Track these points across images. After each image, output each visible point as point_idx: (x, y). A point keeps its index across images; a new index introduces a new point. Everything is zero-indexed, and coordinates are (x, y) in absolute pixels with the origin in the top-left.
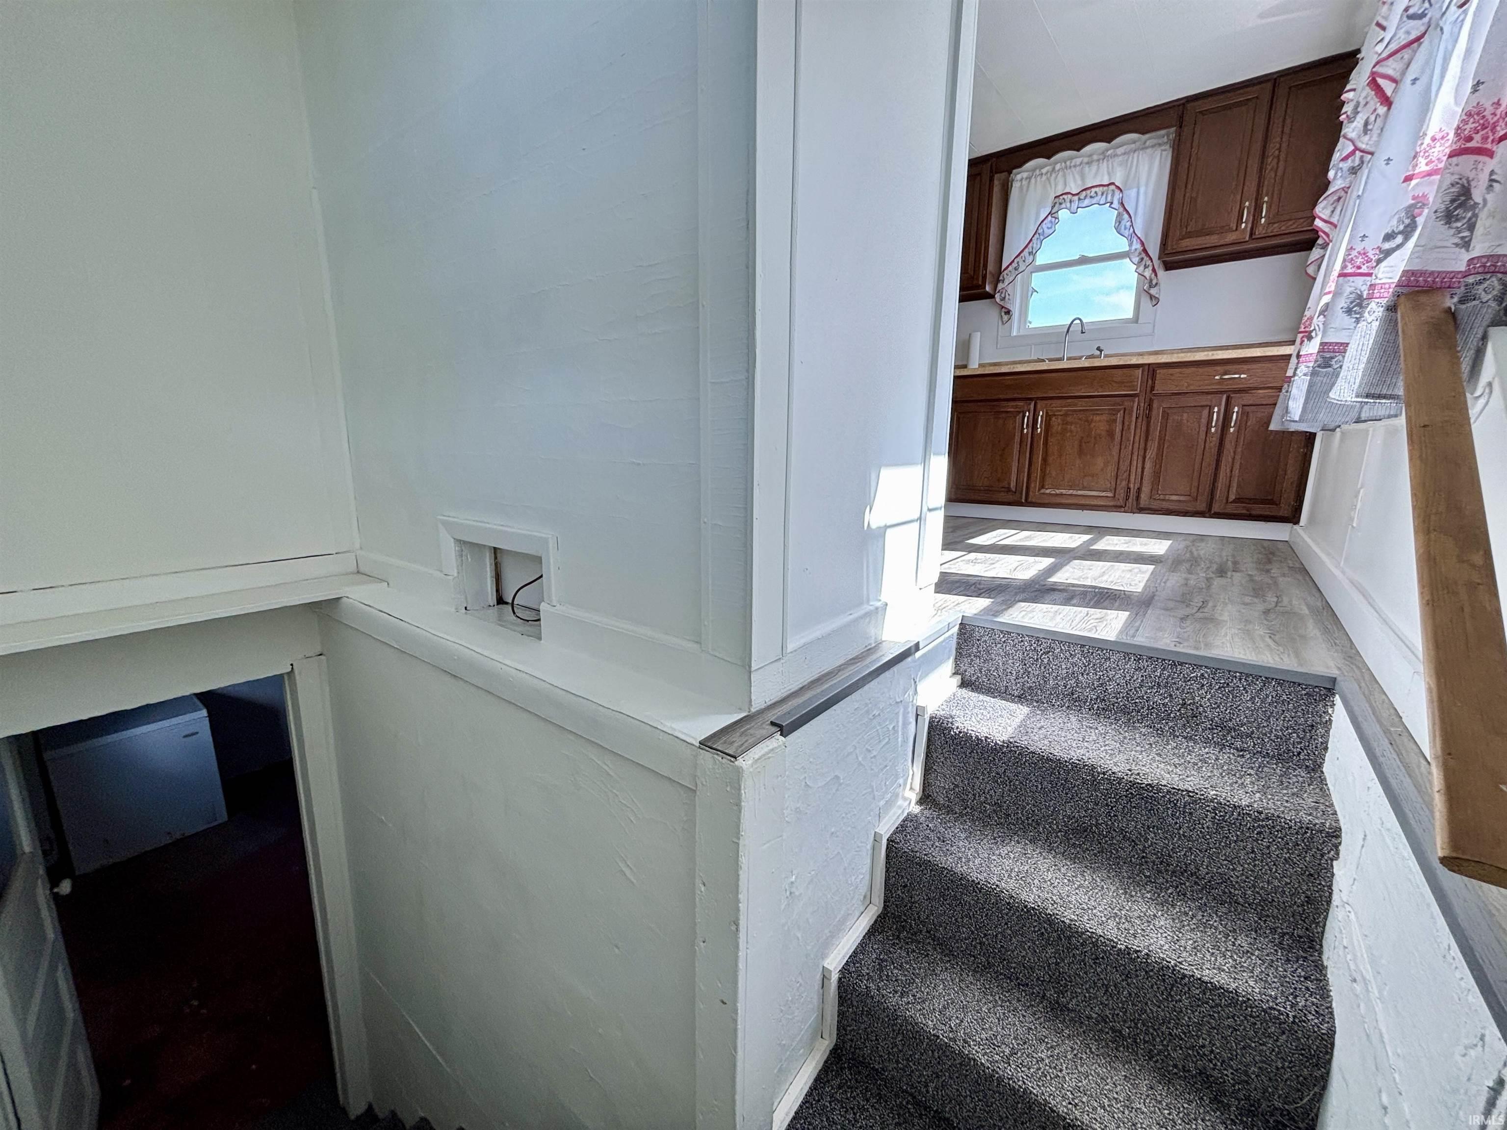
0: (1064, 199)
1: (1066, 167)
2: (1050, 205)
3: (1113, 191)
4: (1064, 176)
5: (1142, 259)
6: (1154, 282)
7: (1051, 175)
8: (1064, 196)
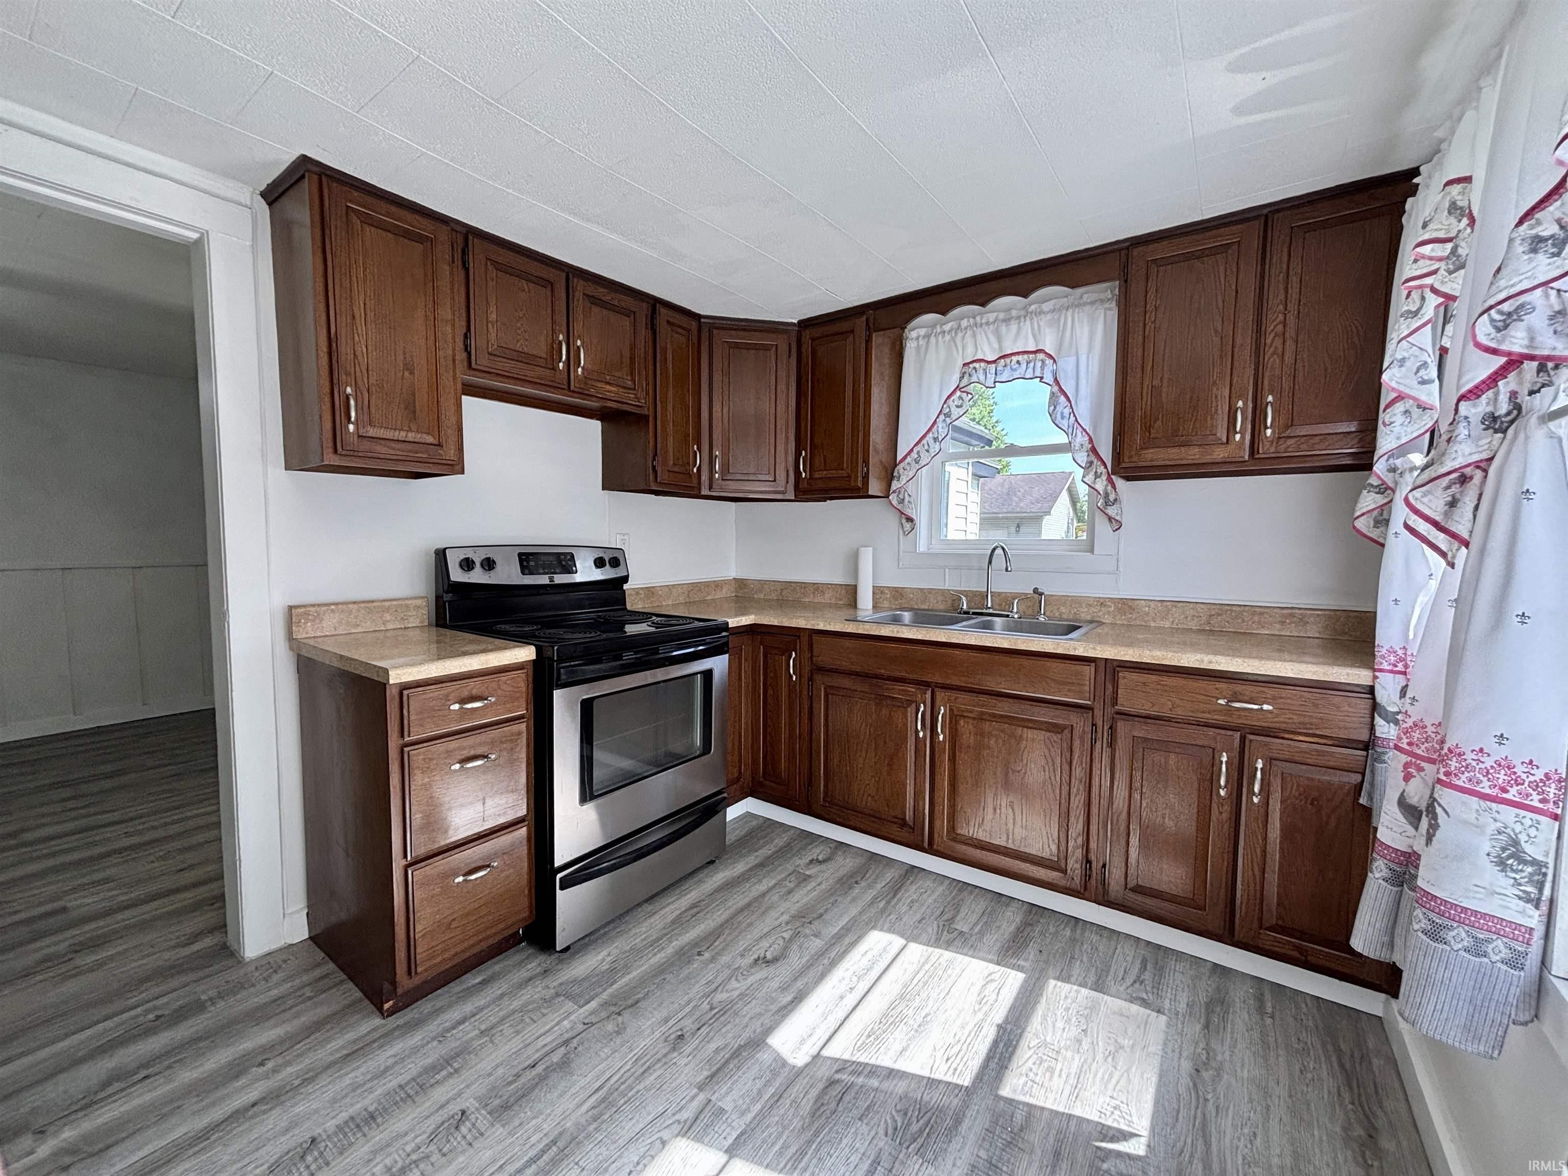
0: (975, 368)
1: (976, 325)
2: (957, 376)
3: (1043, 361)
4: (974, 336)
5: (1091, 463)
6: (1112, 497)
7: (956, 333)
8: (975, 365)
